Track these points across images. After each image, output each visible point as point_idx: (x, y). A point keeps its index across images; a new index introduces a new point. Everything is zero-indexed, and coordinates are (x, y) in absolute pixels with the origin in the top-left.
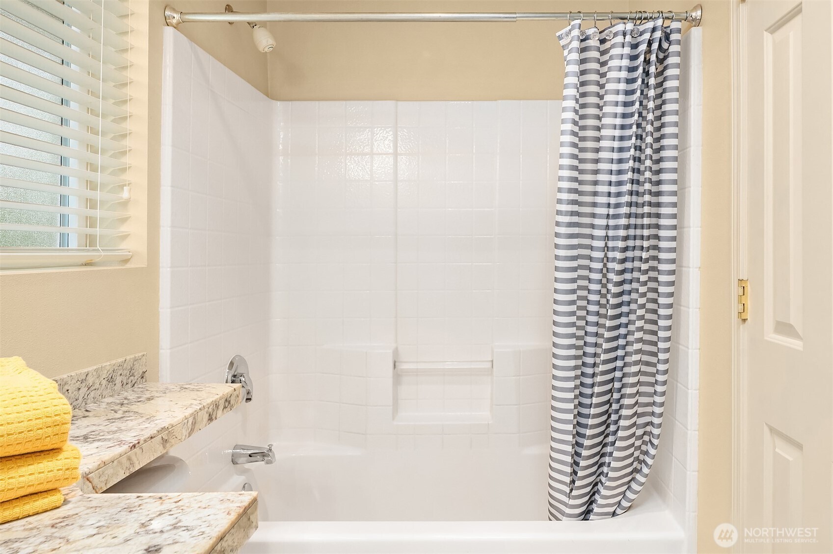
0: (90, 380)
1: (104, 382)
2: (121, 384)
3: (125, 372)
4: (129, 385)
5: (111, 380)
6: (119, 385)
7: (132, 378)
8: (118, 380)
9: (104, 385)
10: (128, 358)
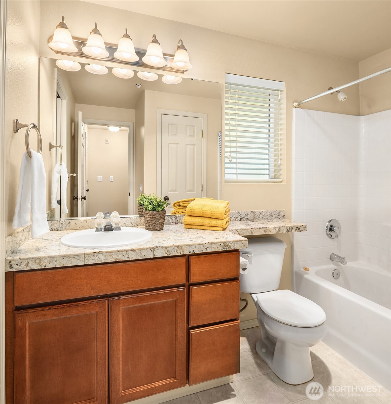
0: (263, 213)
1: (268, 215)
2: (275, 217)
3: (276, 214)
4: (278, 218)
5: (271, 215)
6: (274, 217)
7: (279, 216)
8: (274, 216)
9: (268, 216)
10: (277, 210)
